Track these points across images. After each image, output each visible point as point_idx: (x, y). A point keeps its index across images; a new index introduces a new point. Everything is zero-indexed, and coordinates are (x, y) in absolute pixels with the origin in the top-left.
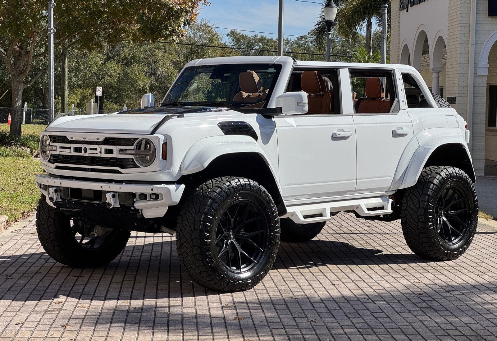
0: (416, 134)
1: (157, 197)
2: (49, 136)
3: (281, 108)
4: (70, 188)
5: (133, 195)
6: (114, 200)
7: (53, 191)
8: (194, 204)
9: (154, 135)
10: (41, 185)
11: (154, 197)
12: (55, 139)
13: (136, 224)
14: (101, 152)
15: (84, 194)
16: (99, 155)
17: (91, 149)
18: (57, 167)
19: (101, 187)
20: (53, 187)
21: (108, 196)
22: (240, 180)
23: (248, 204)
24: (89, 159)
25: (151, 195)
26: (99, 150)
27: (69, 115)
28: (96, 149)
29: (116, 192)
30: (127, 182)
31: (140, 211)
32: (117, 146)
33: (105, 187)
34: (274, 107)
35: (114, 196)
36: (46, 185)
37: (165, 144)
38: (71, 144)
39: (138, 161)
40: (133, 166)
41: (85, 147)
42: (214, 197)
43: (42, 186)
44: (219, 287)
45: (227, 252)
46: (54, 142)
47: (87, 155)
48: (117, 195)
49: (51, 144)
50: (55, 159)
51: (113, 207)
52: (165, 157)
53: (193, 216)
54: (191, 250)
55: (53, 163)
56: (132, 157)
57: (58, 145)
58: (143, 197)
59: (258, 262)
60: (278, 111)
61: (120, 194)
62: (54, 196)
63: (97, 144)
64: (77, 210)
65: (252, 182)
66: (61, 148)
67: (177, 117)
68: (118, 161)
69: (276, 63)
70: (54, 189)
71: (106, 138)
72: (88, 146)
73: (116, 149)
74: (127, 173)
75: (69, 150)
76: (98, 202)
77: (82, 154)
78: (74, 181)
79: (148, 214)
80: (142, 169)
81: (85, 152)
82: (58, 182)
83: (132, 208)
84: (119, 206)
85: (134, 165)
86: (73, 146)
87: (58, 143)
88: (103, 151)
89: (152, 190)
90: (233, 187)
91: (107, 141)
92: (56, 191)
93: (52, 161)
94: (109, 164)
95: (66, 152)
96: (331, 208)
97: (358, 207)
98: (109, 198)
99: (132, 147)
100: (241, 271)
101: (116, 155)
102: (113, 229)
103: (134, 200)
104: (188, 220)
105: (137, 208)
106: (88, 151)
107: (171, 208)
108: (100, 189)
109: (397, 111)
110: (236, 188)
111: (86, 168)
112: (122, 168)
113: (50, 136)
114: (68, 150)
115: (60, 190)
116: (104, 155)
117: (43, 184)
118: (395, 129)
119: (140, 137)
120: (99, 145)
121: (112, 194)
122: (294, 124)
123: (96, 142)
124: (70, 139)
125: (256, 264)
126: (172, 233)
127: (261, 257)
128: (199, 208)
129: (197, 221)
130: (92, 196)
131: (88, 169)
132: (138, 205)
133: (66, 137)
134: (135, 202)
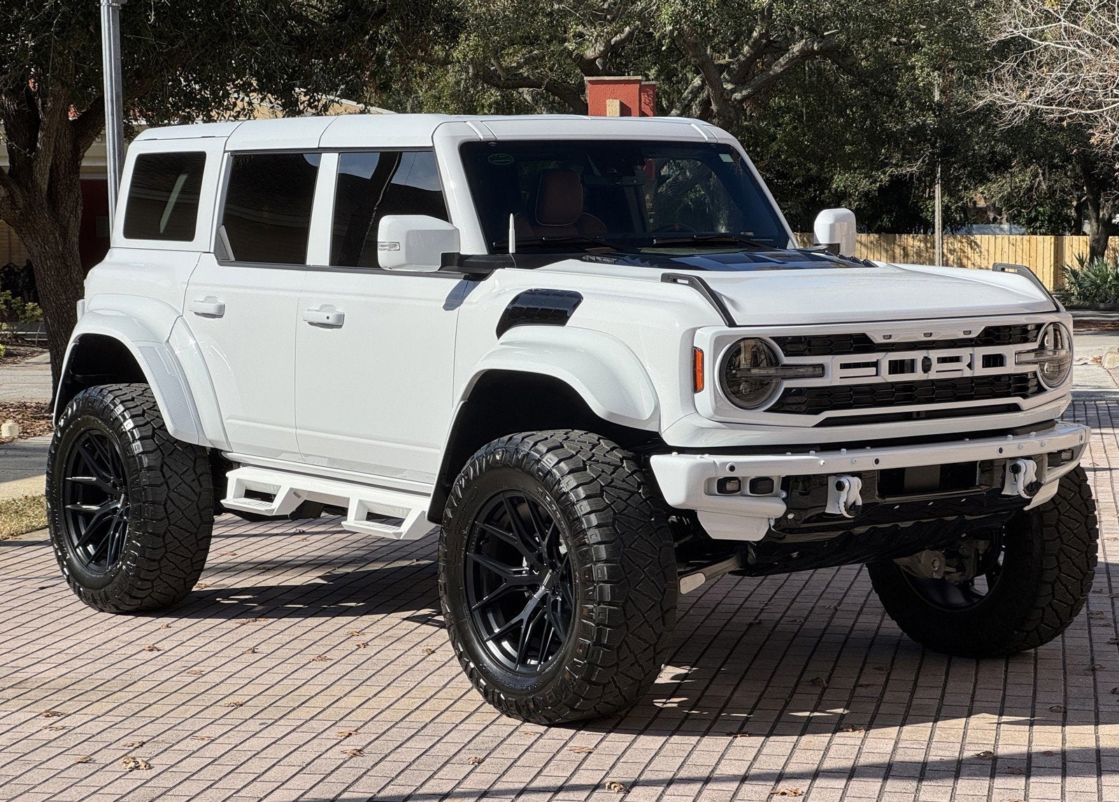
2: (773, 338)
12: (809, 346)
14: (970, 366)
17: (940, 360)
18: (822, 423)
19: (1001, 450)
26: (966, 360)
28: (957, 359)
33: (1010, 448)
38: (878, 354)
40: (1036, 390)
41: (925, 356)
47: (932, 375)
49: (788, 360)
56: (1036, 368)
57: (833, 362)
66: (844, 366)
71: (985, 328)
72: (934, 355)
74: (1029, 409)
77: (917, 375)
80: (1053, 392)
81: (923, 370)
82: (865, 461)
85: (1036, 386)
87: (831, 357)
88: (978, 363)
93: (797, 407)
94: (992, 393)
95: (862, 377)
99: (1036, 346)
101: (1012, 366)
106: (936, 366)
108: (997, 456)
112: (1025, 397)
113: (778, 339)
116: (980, 371)
119: (1046, 319)
124: (879, 340)
131: (918, 413)
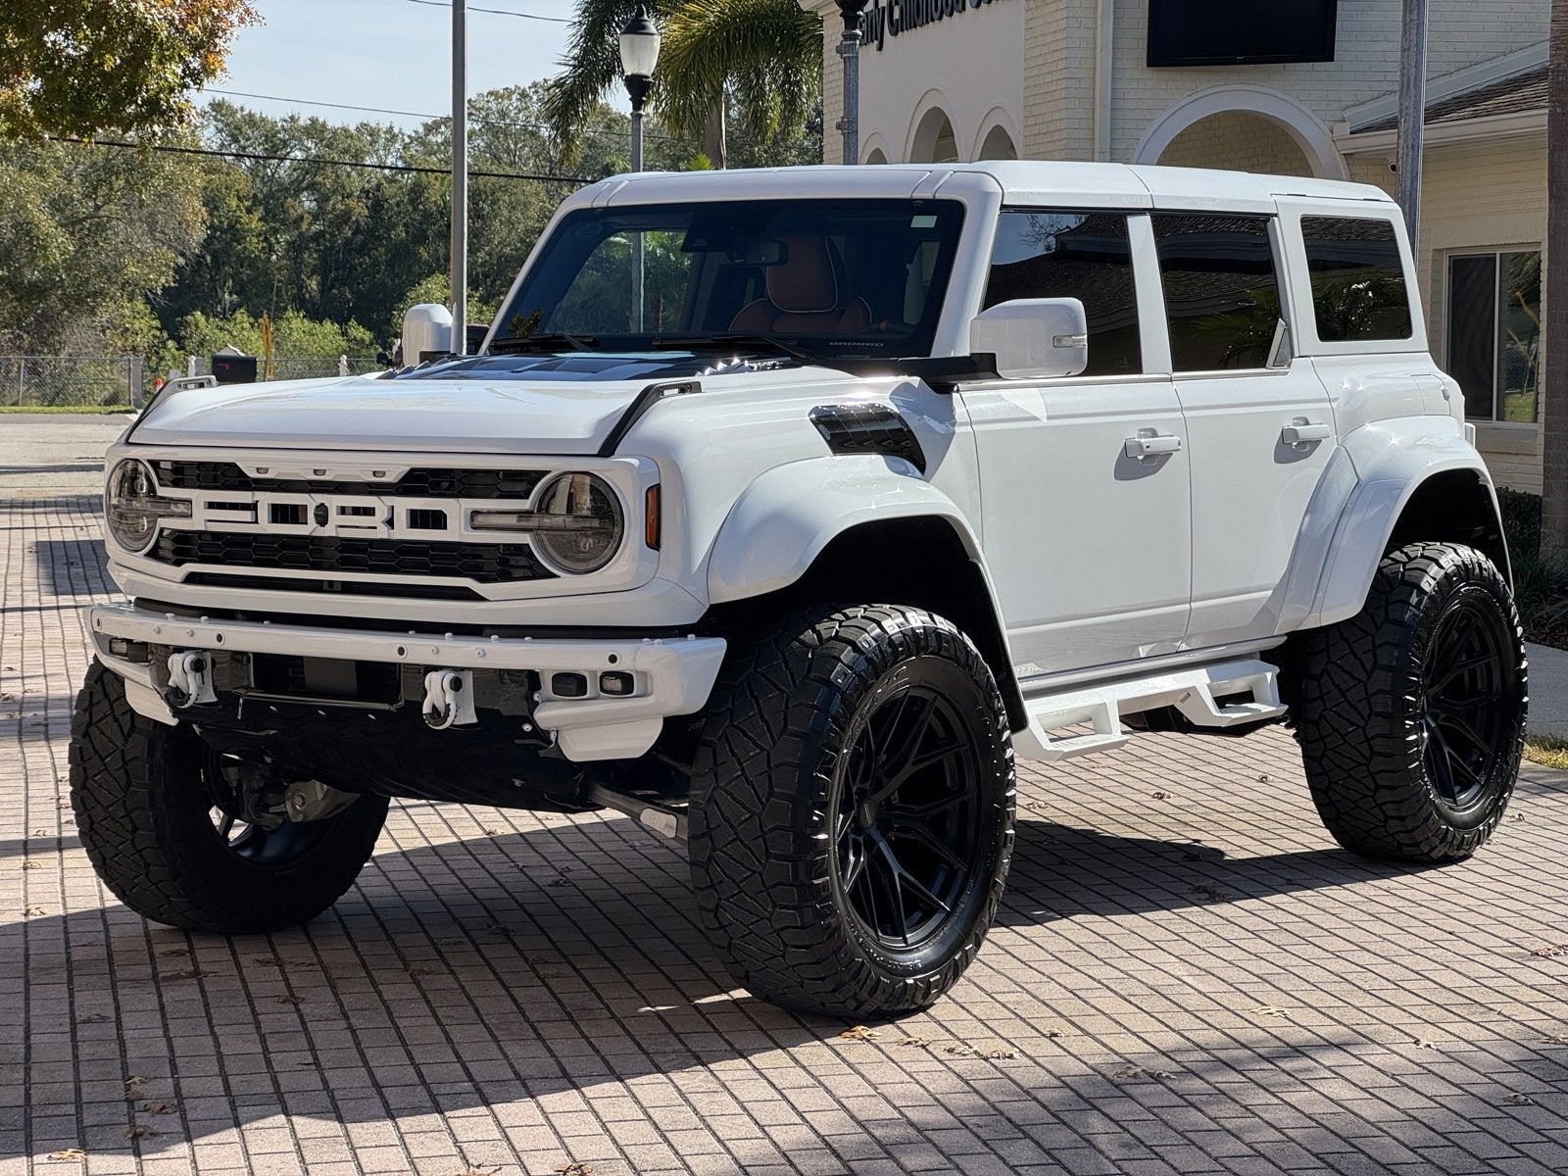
0: (1343, 442)
1: (625, 683)
2: (149, 461)
3: (994, 355)
4: (255, 654)
5: (532, 679)
6: (455, 699)
7: (187, 666)
8: (758, 704)
9: (612, 459)
10: (112, 640)
11: (617, 684)
12: (183, 474)
13: (518, 783)
14: (390, 523)
15: (310, 677)
16: (383, 533)
17: (343, 511)
18: (192, 579)
19: (401, 651)
20: (179, 650)
21: (433, 681)
22: (908, 615)
23: (924, 701)
24: (337, 549)
25: (601, 678)
26: (382, 514)
27: (201, 385)
28: (369, 512)
29: (462, 669)
30: (502, 631)
31: (553, 737)
32: (462, 500)
33: (419, 650)
34: (964, 351)
35: (456, 685)
36: (145, 644)
37: (654, 493)
38: (256, 493)
39: (550, 554)
40: (529, 573)
41: (318, 503)
42: (836, 678)
43: (123, 648)
44: (844, 1002)
45: (862, 874)
46: (176, 484)
47: (328, 531)
48: (468, 680)
49: (162, 491)
50: (183, 547)
51: (452, 725)
52: (654, 541)
53: (759, 747)
54: (754, 872)
55: (178, 563)
56: (525, 539)
57: (199, 496)
58: (571, 684)
59: (954, 907)
60: (981, 366)
61: (480, 674)
62: (191, 684)
63: (371, 494)
64: (272, 732)
65: (944, 625)
66: (211, 505)
67: (676, 391)
68: (465, 556)
69: (938, 196)
70: (190, 657)
71: (413, 470)
72: (334, 501)
73: (455, 508)
74: (503, 601)
75: (249, 513)
76: (385, 707)
77: (309, 528)
78: (266, 627)
79: (579, 748)
80: (566, 582)
81: (318, 523)
82: (205, 634)
83: (527, 728)
84: (475, 720)
85: (530, 568)
86: (265, 499)
87: (198, 491)
88: (401, 518)
89: (613, 659)
90: (891, 642)
91: (417, 482)
92: (198, 666)
93: (169, 555)
94: (428, 567)
95: (235, 523)
96: (1121, 704)
97: (1189, 694)
98: (436, 691)
99: (525, 505)
100: (905, 940)
101: (457, 531)
102: (358, 795)
103: (536, 697)
104: (741, 764)
105: (543, 725)
106: (334, 518)
107: (672, 724)
108: (396, 658)
109: (1284, 361)
110: (901, 645)
111: (322, 581)
112: (482, 580)
113: (155, 464)
114: (247, 515)
115: (214, 664)
116: (403, 532)
117: (124, 640)
118: (1288, 424)
119: (556, 466)
120: (382, 498)
121: (450, 676)
122: (1042, 414)
123: (369, 484)
124: (253, 474)
125: (949, 915)
126: (636, 809)
127: (961, 891)
128: (785, 719)
129: (777, 766)
130: (351, 682)
131: (331, 583)
132: (550, 714)
133: (233, 466)
134: (537, 703)
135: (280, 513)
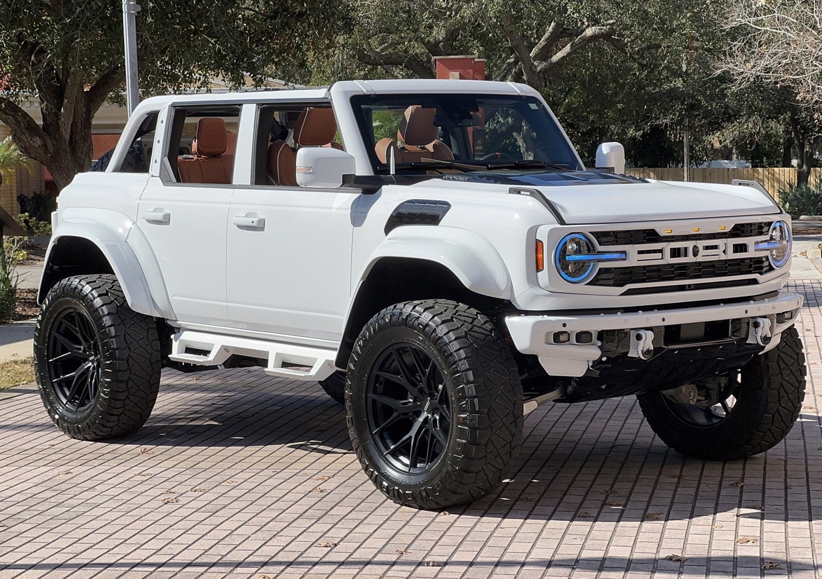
41: (694, 245)
135: (675, 253)
